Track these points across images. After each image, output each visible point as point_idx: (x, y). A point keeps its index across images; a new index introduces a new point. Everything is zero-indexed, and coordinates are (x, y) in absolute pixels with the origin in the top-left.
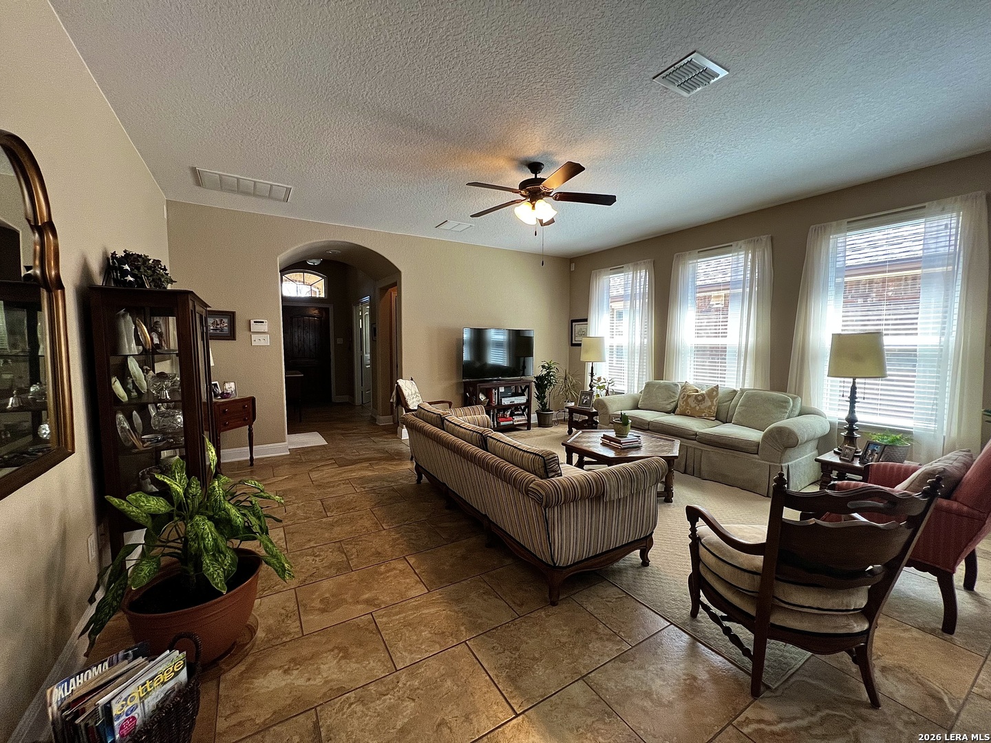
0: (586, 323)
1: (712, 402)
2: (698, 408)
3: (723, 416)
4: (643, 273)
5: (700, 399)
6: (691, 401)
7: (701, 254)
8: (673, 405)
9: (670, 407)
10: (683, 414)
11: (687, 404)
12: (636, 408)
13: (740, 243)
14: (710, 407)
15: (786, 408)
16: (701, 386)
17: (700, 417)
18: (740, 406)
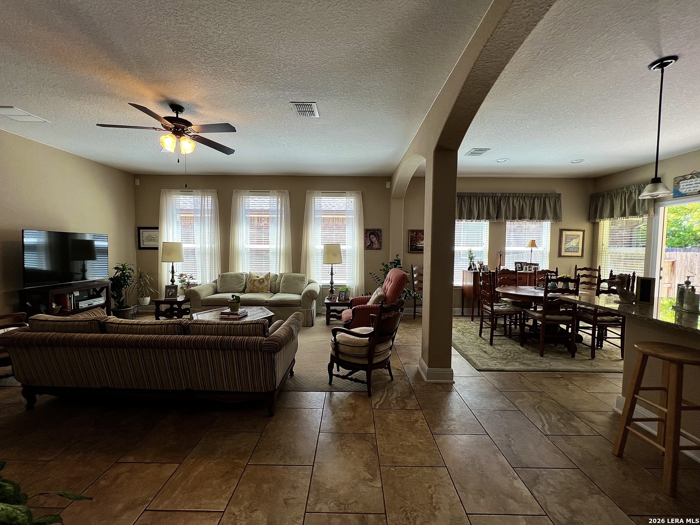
0: (157, 230)
1: (268, 282)
2: (260, 287)
3: (273, 289)
4: (210, 198)
5: (261, 281)
6: (256, 283)
7: (251, 193)
8: (243, 287)
9: (241, 289)
10: (251, 292)
11: (254, 285)
12: (216, 292)
13: (274, 191)
14: (267, 286)
15: (304, 281)
16: (261, 274)
17: (263, 292)
18: (283, 283)
